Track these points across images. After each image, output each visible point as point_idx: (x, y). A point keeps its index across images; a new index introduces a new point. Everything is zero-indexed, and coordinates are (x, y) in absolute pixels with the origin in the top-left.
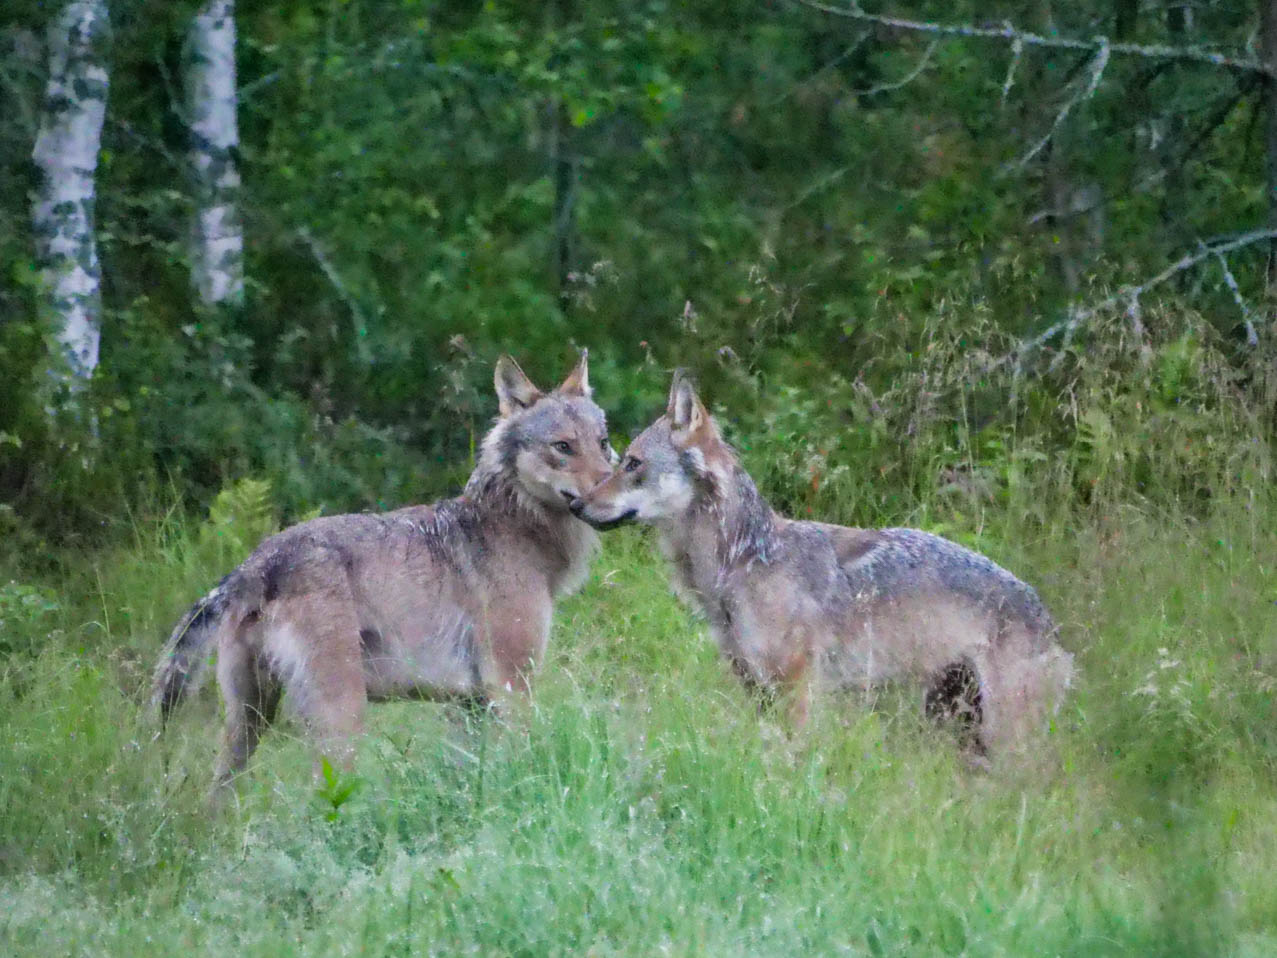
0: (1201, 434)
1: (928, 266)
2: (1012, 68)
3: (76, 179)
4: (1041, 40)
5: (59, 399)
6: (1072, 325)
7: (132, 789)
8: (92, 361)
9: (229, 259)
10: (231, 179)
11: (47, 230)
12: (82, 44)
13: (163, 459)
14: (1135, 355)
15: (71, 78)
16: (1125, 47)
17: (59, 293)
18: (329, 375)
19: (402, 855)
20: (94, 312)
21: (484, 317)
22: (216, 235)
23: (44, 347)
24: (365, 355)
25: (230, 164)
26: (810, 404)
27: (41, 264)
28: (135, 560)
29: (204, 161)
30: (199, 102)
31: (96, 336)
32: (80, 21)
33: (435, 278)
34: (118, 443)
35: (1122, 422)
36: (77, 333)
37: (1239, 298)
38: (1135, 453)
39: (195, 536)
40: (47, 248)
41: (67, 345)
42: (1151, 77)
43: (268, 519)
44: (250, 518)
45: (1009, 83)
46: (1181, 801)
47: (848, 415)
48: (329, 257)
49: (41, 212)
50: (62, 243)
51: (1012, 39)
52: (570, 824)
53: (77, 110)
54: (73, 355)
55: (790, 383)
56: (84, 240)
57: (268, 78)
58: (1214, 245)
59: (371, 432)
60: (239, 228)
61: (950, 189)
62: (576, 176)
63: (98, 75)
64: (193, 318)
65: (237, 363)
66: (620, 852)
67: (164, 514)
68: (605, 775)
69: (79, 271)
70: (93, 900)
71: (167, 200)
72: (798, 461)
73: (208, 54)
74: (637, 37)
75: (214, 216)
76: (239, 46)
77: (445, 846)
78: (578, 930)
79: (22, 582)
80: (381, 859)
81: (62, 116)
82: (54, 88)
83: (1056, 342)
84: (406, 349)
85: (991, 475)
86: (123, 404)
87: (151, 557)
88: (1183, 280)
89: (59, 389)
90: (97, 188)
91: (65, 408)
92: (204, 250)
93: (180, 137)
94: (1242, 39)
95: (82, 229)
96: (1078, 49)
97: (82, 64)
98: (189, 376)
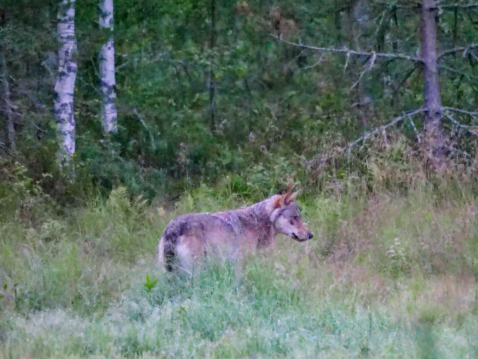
0: (405, 170)
1: (322, 120)
2: (347, 61)
3: (67, 96)
4: (355, 52)
5: (63, 162)
6: (365, 138)
7: (88, 283)
8: (73, 151)
9: (113, 120)
10: (113, 95)
11: (59, 112)
12: (69, 56)
13: (94, 180)
14: (385, 148)
15: (66, 66)
16: (380, 54)
17: (63, 130)
18: (143, 153)
19: (169, 303)
20: (73, 136)
21: (189, 135)
22: (109, 112)
23: (59, 146)
24: (154, 147)
25: (113, 90)
26: (287, 162)
27: (58, 122)
28: (87, 212)
29: (105, 89)
30: (104, 72)
31: (74, 143)
32: (68, 49)
33: (174, 123)
34: (81, 175)
35: (381, 167)
36: (68, 143)
37: (415, 129)
38: (385, 177)
39: (104, 204)
40: (59, 117)
41: (66, 146)
42: (388, 63)
43: (126, 198)
44: (121, 198)
45: (346, 65)
46: (401, 282)
47: (299, 165)
48: (143, 119)
49: (57, 106)
50: (64, 116)
51: (347, 52)
52: (220, 293)
53: (68, 75)
54: (67, 149)
55: (281, 156)
56: (70, 114)
57: (124, 65)
58: (407, 113)
59: (156, 171)
60: (116, 110)
61: (328, 97)
62: (216, 91)
63: (74, 65)
64: (103, 137)
65: (116, 150)
66: (235, 302)
67: (96, 198)
68: (230, 278)
69: (69, 124)
70: (77, 317)
71: (95, 102)
72: (285, 180)
73: (106, 58)
74: (234, 51)
75: (109, 107)
76: (115, 55)
77: (182, 300)
78: (223, 325)
79: (53, 219)
80: (163, 304)
81: (63, 77)
82: (61, 69)
83: (361, 143)
84: (166, 145)
85: (342, 183)
86: (82, 164)
87: (92, 211)
88: (399, 124)
89: (63, 159)
90: (74, 99)
91: (65, 165)
92: (106, 117)
93: (98, 82)
94: (415, 51)
95: (70, 111)
96: (366, 55)
97: (69, 62)
98: (102, 155)
